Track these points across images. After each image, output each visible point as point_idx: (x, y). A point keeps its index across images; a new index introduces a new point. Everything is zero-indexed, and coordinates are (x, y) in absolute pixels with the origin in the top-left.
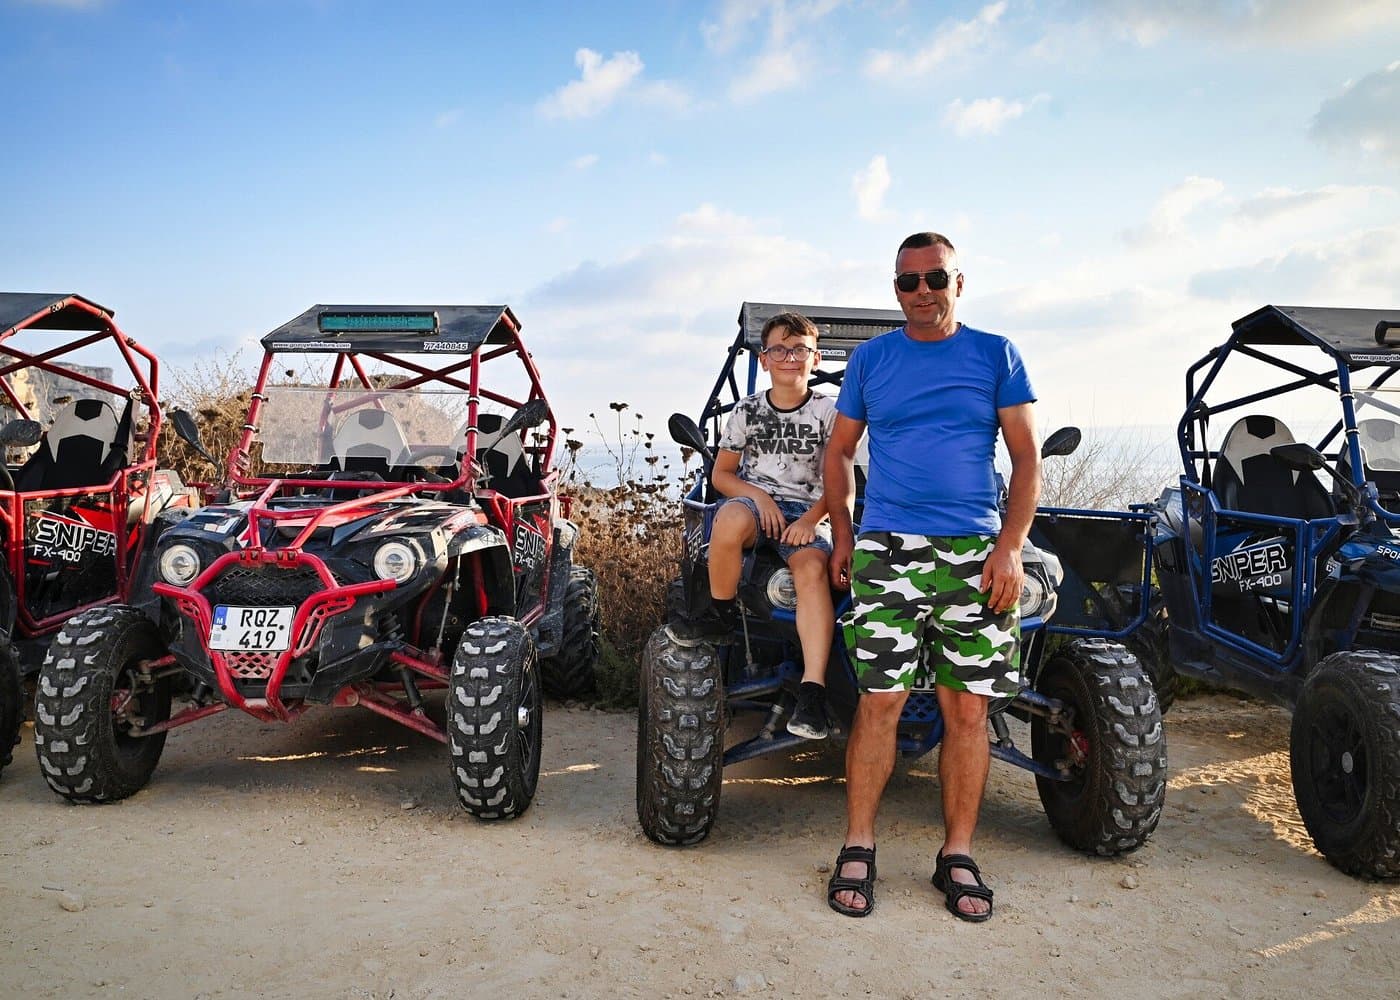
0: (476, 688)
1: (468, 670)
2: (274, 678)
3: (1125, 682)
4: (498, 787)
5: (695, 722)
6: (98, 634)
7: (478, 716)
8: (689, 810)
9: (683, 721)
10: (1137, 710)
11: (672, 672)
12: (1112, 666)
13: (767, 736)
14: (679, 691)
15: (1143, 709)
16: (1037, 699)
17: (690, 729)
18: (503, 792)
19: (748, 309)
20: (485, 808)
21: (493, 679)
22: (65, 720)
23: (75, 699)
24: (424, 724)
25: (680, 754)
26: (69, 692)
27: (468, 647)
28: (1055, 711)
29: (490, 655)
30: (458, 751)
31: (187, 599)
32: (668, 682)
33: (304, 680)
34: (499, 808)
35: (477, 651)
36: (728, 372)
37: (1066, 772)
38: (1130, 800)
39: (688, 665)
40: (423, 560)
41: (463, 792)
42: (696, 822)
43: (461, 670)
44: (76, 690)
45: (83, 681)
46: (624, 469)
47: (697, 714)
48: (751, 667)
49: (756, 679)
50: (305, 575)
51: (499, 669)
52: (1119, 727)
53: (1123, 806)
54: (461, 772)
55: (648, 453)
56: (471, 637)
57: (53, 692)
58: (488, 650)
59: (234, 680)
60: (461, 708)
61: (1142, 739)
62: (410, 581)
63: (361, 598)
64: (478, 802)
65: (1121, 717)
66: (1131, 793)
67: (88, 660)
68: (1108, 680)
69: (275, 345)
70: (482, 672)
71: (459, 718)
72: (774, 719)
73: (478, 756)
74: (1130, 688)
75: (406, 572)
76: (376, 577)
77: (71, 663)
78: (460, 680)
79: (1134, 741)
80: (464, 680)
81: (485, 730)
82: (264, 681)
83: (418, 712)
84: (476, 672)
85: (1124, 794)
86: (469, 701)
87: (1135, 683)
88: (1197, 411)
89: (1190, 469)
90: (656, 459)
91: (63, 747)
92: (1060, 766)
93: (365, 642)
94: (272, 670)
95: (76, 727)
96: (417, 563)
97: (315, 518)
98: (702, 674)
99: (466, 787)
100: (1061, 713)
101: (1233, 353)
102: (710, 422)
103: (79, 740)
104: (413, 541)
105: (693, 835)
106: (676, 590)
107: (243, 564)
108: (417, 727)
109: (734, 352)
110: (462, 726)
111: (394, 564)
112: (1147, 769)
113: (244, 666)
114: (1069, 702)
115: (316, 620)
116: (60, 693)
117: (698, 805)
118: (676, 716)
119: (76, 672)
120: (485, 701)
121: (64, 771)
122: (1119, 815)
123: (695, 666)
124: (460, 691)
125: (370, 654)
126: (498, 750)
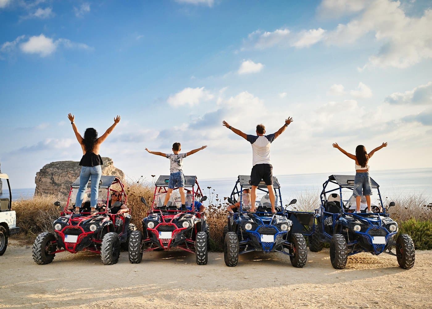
0: (200, 243)
1: (199, 241)
2: (169, 243)
3: (301, 240)
4: (204, 259)
5: (235, 247)
6: (138, 236)
7: (201, 248)
8: (234, 260)
9: (233, 247)
10: (302, 244)
11: (231, 239)
12: (299, 237)
13: (245, 250)
14: (232, 242)
15: (303, 244)
16: (288, 243)
17: (234, 248)
18: (205, 260)
19: (240, 176)
20: (202, 263)
21: (203, 242)
22: (135, 250)
23: (136, 246)
24: (189, 250)
25: (233, 251)
26: (135, 245)
27: (199, 237)
28: (291, 245)
29: (202, 238)
30: (198, 253)
31: (154, 231)
32: (230, 241)
33: (172, 243)
34: (204, 263)
35: (200, 237)
36: (236, 187)
37: (293, 255)
38: (301, 258)
39: (233, 238)
40: (190, 224)
41: (198, 260)
42: (235, 262)
43: (198, 241)
44: (136, 245)
45: (137, 243)
46: (211, 202)
47: (235, 245)
48: (243, 239)
49: (244, 241)
50: (172, 227)
51: (204, 240)
52: (299, 246)
53: (300, 259)
54: (198, 257)
55: (217, 199)
56: (199, 235)
57: (133, 245)
58: (202, 237)
59: (163, 244)
60: (199, 246)
61: (303, 248)
62: (188, 227)
63: (181, 230)
64: (201, 262)
65: (300, 245)
66: (301, 256)
67: (137, 240)
68: (298, 239)
69: (158, 185)
70: (202, 241)
71: (198, 248)
72: (246, 247)
73: (201, 254)
74: (301, 241)
75: (187, 226)
76: (183, 227)
77: (135, 240)
78: (198, 242)
79: (302, 248)
80: (199, 242)
81: (202, 250)
82: (168, 243)
83: (188, 248)
84: (200, 241)
85: (300, 257)
86: (200, 245)
87: (302, 240)
88: (324, 193)
89: (322, 203)
90: (218, 199)
91: (134, 254)
92: (292, 254)
93: (182, 238)
94: (169, 242)
95: (136, 251)
96: (189, 225)
97: (173, 217)
98: (235, 239)
99: (199, 259)
100: (292, 245)
101: (329, 182)
102: (233, 196)
103: (137, 253)
104: (188, 221)
105: (234, 265)
106: (226, 228)
107: (163, 225)
108: (188, 251)
109: (237, 183)
110: (199, 249)
111: (186, 225)
112: (304, 253)
113: (164, 241)
114: (293, 243)
115: (175, 234)
116: (134, 245)
117: (235, 259)
118: (232, 246)
119: (136, 242)
120: (202, 245)
121: (134, 258)
122: (300, 260)
123: (234, 238)
124: (198, 244)
125: (182, 240)
126: (204, 253)
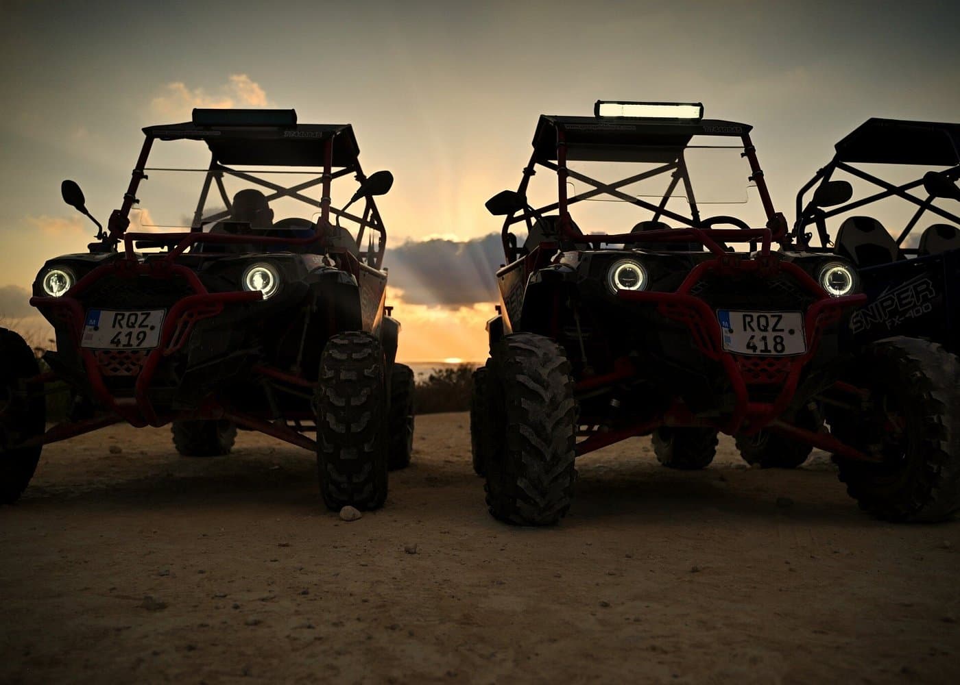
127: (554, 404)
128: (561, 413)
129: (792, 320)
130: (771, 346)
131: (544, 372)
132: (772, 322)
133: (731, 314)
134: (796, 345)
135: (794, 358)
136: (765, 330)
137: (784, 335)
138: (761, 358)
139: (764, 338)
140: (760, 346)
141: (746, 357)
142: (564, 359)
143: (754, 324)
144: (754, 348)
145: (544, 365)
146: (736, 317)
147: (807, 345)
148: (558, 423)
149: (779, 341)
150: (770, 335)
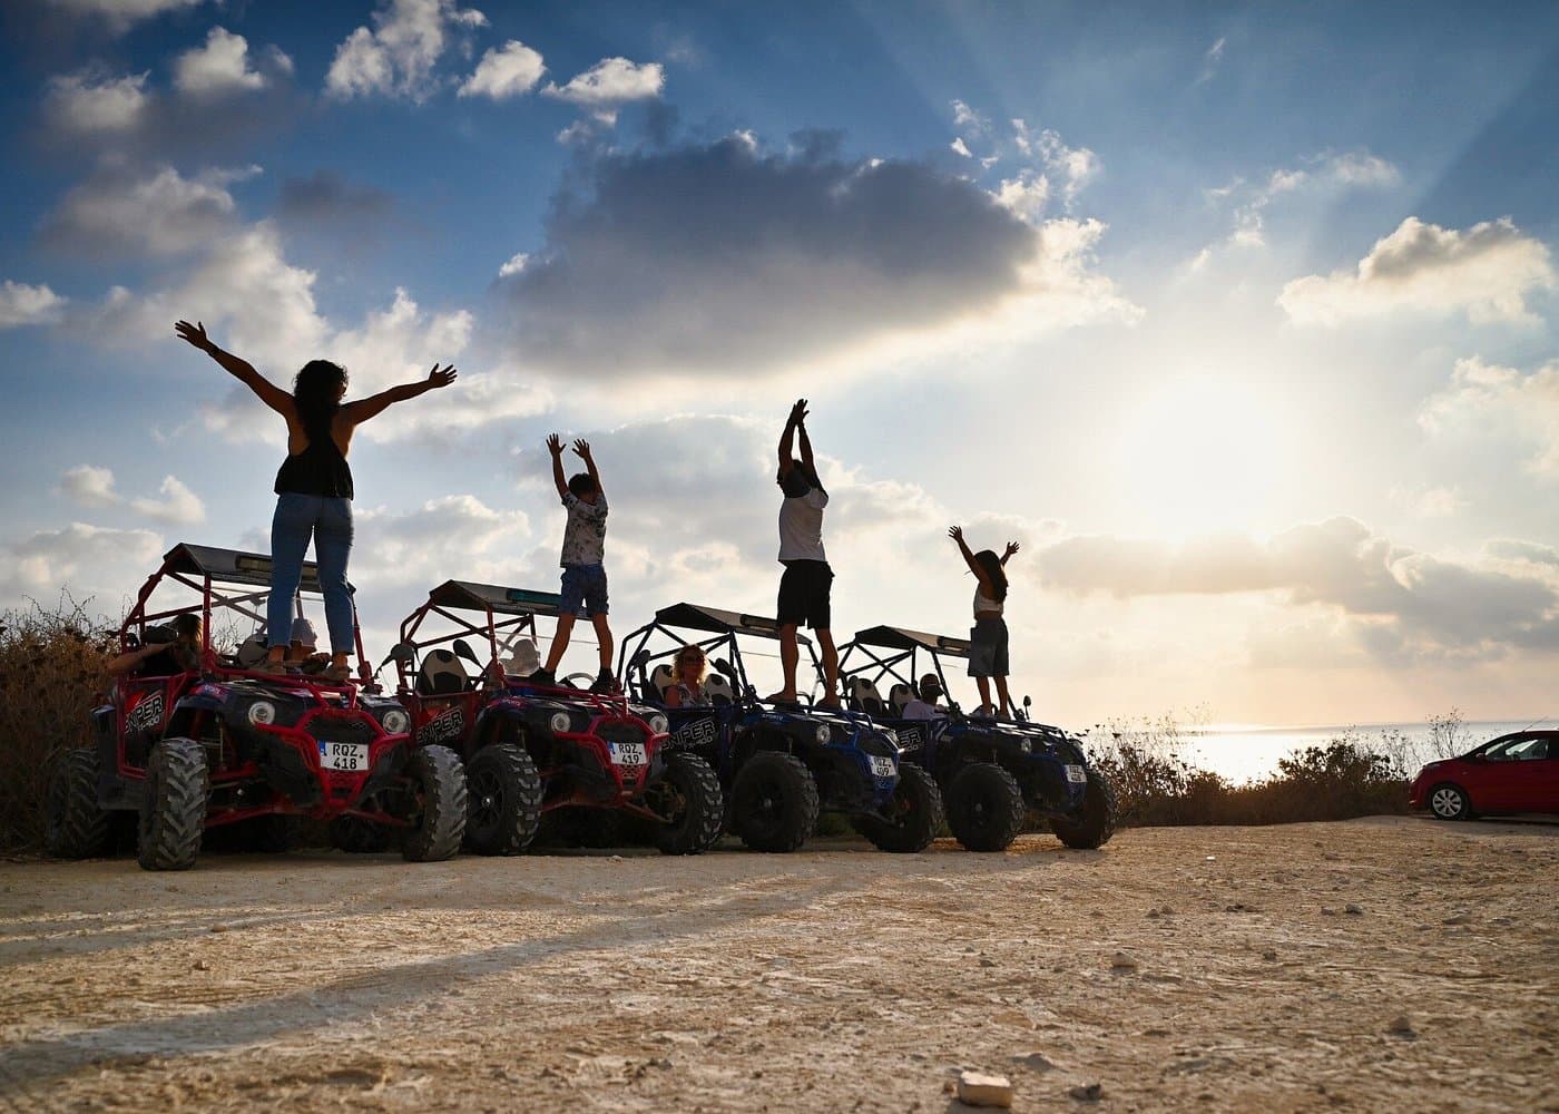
127: (192, 798)
128: (192, 806)
129: (363, 749)
130: (348, 765)
131: (187, 776)
132: (351, 749)
133: (327, 744)
134: (363, 765)
135: (361, 773)
136: (346, 754)
137: (357, 758)
138: (341, 772)
139: (345, 760)
140: (342, 764)
141: (334, 771)
142: (204, 766)
143: (340, 751)
144: (339, 765)
145: (187, 771)
146: (329, 746)
147: (370, 765)
148: (190, 813)
149: (353, 762)
150: (349, 758)
